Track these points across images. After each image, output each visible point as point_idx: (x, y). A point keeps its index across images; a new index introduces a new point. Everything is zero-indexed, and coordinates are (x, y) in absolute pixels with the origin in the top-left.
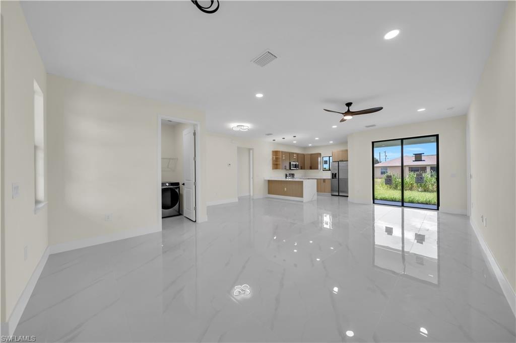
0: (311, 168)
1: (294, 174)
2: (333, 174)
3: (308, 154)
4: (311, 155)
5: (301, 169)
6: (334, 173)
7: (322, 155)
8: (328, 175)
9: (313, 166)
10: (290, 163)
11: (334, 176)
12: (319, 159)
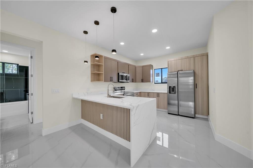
0: (143, 81)
1: (124, 87)
2: (170, 87)
3: (140, 67)
4: (143, 67)
5: (133, 82)
6: (172, 85)
7: (154, 68)
8: (164, 89)
9: (145, 79)
10: (118, 74)
11: (172, 90)
12: (151, 71)
